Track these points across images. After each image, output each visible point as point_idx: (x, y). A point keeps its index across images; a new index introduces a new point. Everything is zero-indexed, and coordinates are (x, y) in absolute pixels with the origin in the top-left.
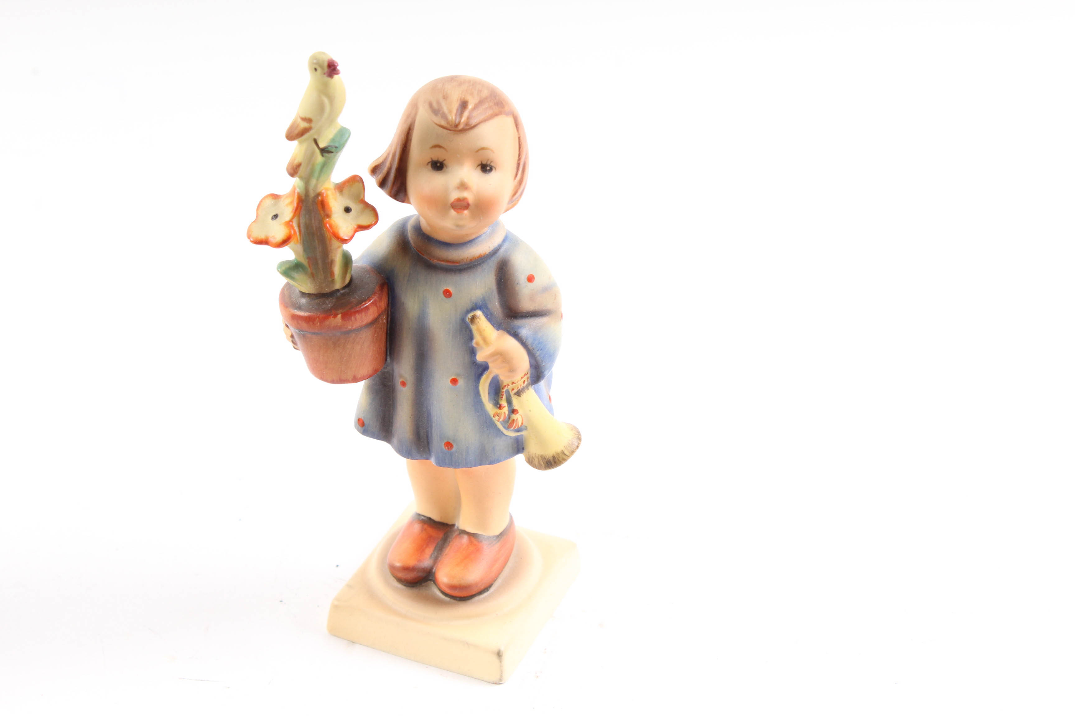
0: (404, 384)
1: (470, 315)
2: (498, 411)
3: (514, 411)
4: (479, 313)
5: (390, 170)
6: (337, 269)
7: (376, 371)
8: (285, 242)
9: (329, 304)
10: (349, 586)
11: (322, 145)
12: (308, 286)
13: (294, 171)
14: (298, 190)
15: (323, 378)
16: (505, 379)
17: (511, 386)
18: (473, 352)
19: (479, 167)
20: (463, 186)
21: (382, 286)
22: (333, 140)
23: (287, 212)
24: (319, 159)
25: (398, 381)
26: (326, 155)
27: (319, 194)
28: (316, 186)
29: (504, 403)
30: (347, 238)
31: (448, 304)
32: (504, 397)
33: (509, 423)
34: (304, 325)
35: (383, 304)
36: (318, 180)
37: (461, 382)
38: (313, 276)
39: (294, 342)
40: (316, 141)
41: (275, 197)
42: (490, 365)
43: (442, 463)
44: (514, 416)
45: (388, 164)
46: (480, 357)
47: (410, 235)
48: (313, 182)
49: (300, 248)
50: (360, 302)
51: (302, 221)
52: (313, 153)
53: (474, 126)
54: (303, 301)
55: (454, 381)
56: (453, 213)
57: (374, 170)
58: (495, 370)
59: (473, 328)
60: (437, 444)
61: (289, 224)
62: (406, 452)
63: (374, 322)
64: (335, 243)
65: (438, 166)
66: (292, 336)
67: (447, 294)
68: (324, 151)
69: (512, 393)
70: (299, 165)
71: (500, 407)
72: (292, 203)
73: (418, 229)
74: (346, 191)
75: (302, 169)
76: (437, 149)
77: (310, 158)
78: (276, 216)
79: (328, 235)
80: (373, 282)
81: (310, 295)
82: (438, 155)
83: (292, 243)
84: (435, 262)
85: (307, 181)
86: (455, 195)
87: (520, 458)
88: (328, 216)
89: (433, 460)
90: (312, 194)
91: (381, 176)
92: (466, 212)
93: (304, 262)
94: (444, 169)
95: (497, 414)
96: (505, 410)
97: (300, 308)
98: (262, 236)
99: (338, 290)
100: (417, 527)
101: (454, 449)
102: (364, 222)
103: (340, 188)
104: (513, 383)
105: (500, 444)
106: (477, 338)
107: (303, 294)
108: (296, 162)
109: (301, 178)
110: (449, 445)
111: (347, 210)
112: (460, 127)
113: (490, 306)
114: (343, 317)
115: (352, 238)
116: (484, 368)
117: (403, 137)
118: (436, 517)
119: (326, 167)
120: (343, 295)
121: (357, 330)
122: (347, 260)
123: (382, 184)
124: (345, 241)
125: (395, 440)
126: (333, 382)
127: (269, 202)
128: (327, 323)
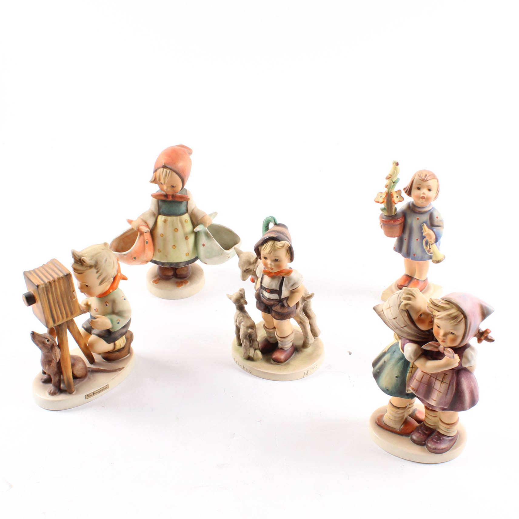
0: (405, 239)
1: (422, 224)
2: (426, 248)
3: (430, 249)
4: (425, 224)
5: (408, 189)
6: (393, 210)
7: (399, 236)
8: (382, 203)
9: (391, 218)
10: (387, 289)
11: (393, 181)
12: (386, 214)
13: (386, 187)
14: (387, 191)
15: (387, 236)
16: (429, 240)
17: (430, 243)
18: (422, 233)
19: (428, 190)
20: (424, 194)
21: (403, 216)
22: (396, 180)
23: (384, 196)
24: (392, 184)
25: (404, 238)
26: (394, 183)
27: (391, 192)
28: (391, 191)
29: (428, 246)
30: (396, 203)
31: (418, 221)
32: (428, 245)
33: (429, 251)
34: (384, 222)
35: (403, 220)
36: (392, 189)
37: (419, 240)
38: (388, 211)
39: (382, 227)
40: (392, 180)
41: (381, 193)
42: (426, 237)
43: (412, 259)
44: (430, 250)
45: (407, 188)
46: (424, 235)
47: (411, 205)
48: (390, 189)
49: (385, 204)
50: (398, 219)
51: (387, 199)
52: (391, 183)
53: (428, 181)
54: (385, 217)
55: (417, 240)
56: (421, 199)
57: (404, 189)
58: (427, 238)
59: (423, 227)
60: (412, 255)
61: (384, 198)
62: (404, 256)
63: (400, 224)
64: (394, 204)
65: (419, 189)
66: (381, 226)
67: (418, 219)
68: (394, 182)
69: (430, 244)
70: (388, 185)
71: (427, 247)
72: (385, 194)
73: (413, 204)
74: (397, 193)
75: (388, 186)
76: (419, 185)
77: (390, 184)
78: (381, 197)
79: (392, 202)
80: (401, 215)
81: (386, 216)
82: (419, 186)
83: (384, 203)
84: (416, 211)
85: (389, 189)
86: (422, 195)
87: (430, 261)
88: (393, 198)
89: (410, 259)
90: (390, 192)
91: (406, 190)
92: (424, 200)
93: (386, 208)
94: (420, 190)
95: (426, 249)
96: (428, 248)
97: (384, 219)
98: (377, 201)
99: (393, 216)
100: (405, 277)
101: (415, 256)
102: (401, 200)
103: (396, 192)
104: (431, 242)
105: (426, 256)
106: (424, 230)
107: (385, 216)
108: (387, 184)
109: (388, 188)
110: (414, 255)
111: (397, 197)
112: (424, 180)
113: (427, 223)
114: (394, 221)
115: (397, 203)
116: (424, 237)
117: (412, 182)
118: (409, 275)
119: (394, 186)
120: (394, 217)
121: (396, 225)
122: (396, 209)
123: (406, 192)
124: (396, 204)
125: (402, 253)
126: (390, 237)
127: (380, 194)
128: (390, 222)
